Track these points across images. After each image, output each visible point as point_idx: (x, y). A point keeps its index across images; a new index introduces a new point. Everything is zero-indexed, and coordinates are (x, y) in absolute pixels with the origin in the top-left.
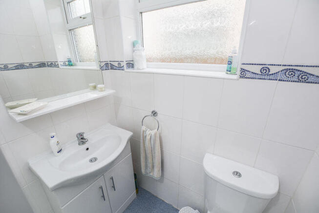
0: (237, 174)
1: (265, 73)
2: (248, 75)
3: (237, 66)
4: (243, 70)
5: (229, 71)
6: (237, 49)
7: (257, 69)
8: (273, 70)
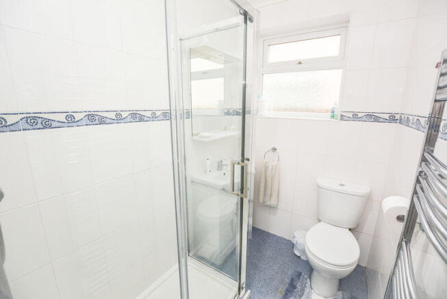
0: (342, 185)
1: (355, 117)
2: (345, 118)
3: (338, 113)
4: (342, 116)
5: (333, 117)
6: (338, 103)
7: (350, 115)
8: (360, 115)
